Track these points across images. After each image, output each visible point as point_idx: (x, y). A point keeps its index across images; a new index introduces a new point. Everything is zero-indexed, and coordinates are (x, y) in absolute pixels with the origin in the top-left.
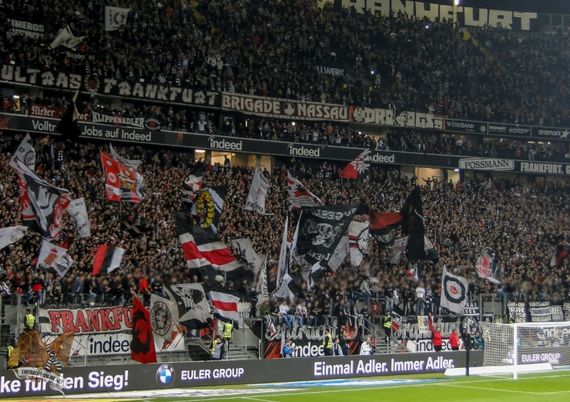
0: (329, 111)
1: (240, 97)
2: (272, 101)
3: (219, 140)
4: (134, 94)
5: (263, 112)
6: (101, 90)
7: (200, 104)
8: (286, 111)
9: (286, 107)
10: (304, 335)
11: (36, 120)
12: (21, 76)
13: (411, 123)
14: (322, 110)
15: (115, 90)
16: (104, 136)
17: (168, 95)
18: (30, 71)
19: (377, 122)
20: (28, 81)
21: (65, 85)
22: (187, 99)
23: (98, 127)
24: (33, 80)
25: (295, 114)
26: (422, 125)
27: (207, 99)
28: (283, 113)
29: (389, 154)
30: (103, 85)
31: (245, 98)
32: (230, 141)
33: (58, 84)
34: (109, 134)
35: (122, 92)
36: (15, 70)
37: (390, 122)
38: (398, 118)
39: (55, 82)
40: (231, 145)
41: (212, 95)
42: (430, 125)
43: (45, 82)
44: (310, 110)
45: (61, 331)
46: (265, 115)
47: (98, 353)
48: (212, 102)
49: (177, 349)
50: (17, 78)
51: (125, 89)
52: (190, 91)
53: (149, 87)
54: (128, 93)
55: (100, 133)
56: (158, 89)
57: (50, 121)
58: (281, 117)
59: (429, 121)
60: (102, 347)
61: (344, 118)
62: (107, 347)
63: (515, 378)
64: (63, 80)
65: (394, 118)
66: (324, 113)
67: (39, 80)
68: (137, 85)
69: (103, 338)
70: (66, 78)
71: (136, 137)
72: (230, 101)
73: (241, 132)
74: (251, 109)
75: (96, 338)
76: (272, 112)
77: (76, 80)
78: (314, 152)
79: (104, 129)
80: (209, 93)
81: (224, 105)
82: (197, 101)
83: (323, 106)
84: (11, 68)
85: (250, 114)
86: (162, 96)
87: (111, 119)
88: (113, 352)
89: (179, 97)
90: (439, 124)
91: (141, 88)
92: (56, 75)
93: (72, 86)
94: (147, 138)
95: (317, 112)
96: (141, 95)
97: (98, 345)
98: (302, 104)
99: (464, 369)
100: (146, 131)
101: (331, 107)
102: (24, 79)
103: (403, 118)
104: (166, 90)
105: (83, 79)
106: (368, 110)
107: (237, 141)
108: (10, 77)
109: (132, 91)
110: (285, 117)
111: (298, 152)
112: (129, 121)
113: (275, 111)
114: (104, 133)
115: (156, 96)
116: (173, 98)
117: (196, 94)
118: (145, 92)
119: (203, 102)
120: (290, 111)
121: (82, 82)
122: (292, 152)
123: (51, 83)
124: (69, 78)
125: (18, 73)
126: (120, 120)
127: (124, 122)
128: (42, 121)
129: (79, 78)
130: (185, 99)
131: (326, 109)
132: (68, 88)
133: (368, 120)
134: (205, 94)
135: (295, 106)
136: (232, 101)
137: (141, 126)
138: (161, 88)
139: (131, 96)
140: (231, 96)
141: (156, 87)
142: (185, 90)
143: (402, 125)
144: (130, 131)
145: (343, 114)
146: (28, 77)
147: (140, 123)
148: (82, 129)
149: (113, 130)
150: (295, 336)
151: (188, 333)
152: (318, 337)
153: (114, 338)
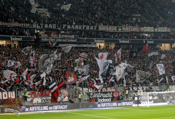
0: (133, 29)
1: (104, 27)
2: (114, 27)
3: (97, 40)
4: (72, 28)
5: (112, 30)
6: (62, 28)
7: (92, 29)
8: (119, 30)
9: (119, 28)
10: (102, 96)
11: (42, 38)
12: (39, 26)
13: (159, 31)
14: (130, 29)
15: (66, 27)
16: (62, 41)
17: (82, 28)
18: (41, 24)
19: (148, 31)
20: (40, 27)
21: (51, 27)
22: (88, 28)
23: (60, 39)
24: (42, 27)
25: (122, 30)
26: (163, 31)
27: (94, 28)
28: (118, 30)
29: (152, 41)
30: (62, 26)
31: (106, 27)
32: (101, 40)
33: (49, 27)
34: (64, 40)
35: (68, 28)
36: (37, 24)
37: (152, 31)
38: (155, 29)
39: (48, 27)
40: (101, 41)
41: (96, 27)
42: (166, 31)
43: (45, 27)
44: (126, 29)
45: (33, 97)
46: (112, 31)
47: (43, 102)
48: (95, 29)
49: (66, 101)
50: (37, 27)
51: (69, 27)
52: (89, 26)
53: (76, 26)
54: (70, 28)
55: (61, 40)
56: (79, 26)
57: (46, 38)
58: (117, 31)
59: (165, 29)
60: (45, 100)
61: (138, 30)
62: (46, 100)
63: (148, 107)
64: (50, 26)
65: (154, 29)
66: (131, 29)
67: (44, 26)
68: (73, 26)
69: (44, 98)
70: (51, 26)
71: (72, 41)
72: (101, 28)
73: (104, 37)
74: (108, 30)
75: (43, 98)
76: (114, 30)
77: (54, 25)
78: (127, 41)
79: (62, 39)
80: (94, 26)
81: (99, 29)
82: (91, 29)
83: (131, 27)
84: (35, 24)
85: (107, 31)
86: (80, 28)
87: (64, 36)
88: (47, 102)
89: (85, 28)
90: (169, 30)
91: (74, 26)
92: (48, 25)
93: (53, 27)
94: (75, 41)
95: (129, 29)
96: (74, 28)
97: (43, 100)
98: (124, 27)
99: (137, 105)
100: (75, 39)
101: (133, 28)
102: (39, 27)
103: (157, 29)
104: (81, 26)
105: (56, 25)
106: (145, 28)
107: (103, 40)
108: (35, 26)
109: (71, 27)
110: (118, 31)
111: (122, 42)
112: (70, 36)
113: (115, 30)
114: (62, 40)
115: (78, 28)
116: (83, 28)
117: (91, 27)
118: (75, 27)
119: (93, 29)
120: (120, 29)
121: (56, 26)
122: (120, 42)
123: (47, 27)
124: (52, 25)
125: (37, 25)
126: (67, 36)
127: (68, 37)
128: (44, 38)
129: (55, 25)
130: (87, 28)
131: (131, 28)
132: (52, 28)
133: (145, 31)
134: (93, 27)
135: (122, 28)
136: (102, 28)
137: (73, 37)
138: (80, 26)
139: (71, 29)
140: (101, 27)
141: (78, 26)
142: (87, 26)
143: (157, 31)
144: (70, 39)
145: (137, 29)
146: (40, 26)
147: (73, 36)
148: (56, 39)
149: (65, 39)
150: (99, 97)
151: (69, 97)
152: (106, 97)
153: (48, 98)
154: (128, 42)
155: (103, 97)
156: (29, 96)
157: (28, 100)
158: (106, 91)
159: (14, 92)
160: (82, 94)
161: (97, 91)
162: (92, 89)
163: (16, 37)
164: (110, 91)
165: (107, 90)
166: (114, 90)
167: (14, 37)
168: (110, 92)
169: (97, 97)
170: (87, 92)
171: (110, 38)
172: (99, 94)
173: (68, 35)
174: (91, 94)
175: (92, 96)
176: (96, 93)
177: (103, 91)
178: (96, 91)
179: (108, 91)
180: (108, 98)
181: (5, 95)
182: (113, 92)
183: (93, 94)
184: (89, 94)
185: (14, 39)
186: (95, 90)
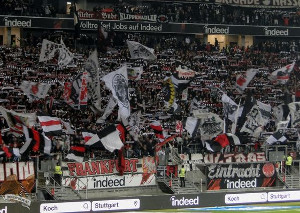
0: (297, 1)
3: (212, 27)
5: (247, 4)
8: (264, 2)
10: (236, 174)
16: (128, 29)
23: (123, 23)
25: (271, 4)
28: (261, 4)
32: (220, 27)
34: (131, 28)
40: (221, 30)
44: (282, 1)
45: (76, 175)
46: (248, 6)
47: (99, 187)
49: (151, 184)
55: (125, 27)
57: (90, 21)
58: (260, 6)
60: (102, 184)
62: (105, 184)
66: (293, 2)
69: (102, 178)
71: (150, 28)
73: (228, 21)
74: (238, 2)
75: (98, 179)
76: (253, 4)
78: (284, 32)
79: (128, 25)
81: (217, 1)
85: (237, 6)
87: (133, 17)
88: (108, 187)
94: (159, 29)
95: (287, 2)
97: (99, 183)
100: (157, 24)
107: (225, 28)
110: (263, 6)
111: (271, 33)
112: (146, 18)
113: (256, 3)
114: (128, 27)
120: (267, 2)
122: (267, 33)
126: (139, 17)
127: (142, 18)
128: (85, 22)
137: (155, 21)
144: (147, 25)
147: (154, 18)
148: (112, 25)
149: (135, 24)
150: (229, 175)
151: (158, 174)
152: (246, 175)
153: (109, 178)
154: (286, 33)
155: (239, 176)
156: (66, 173)
157: (63, 182)
158: (244, 161)
159: (31, 164)
160: (188, 169)
161: (225, 161)
162: (211, 156)
163: (18, 19)
164: (255, 160)
165: (246, 159)
166: (264, 160)
167: (12, 19)
168: (255, 165)
169: (225, 176)
170: (201, 163)
171: (242, 22)
172: (230, 168)
173: (142, 14)
174: (211, 169)
175: (212, 174)
176: (223, 166)
177: (238, 161)
178: (222, 162)
179: (249, 161)
180: (251, 179)
181: (11, 170)
182: (262, 165)
183: (216, 169)
184: (204, 169)
185: (12, 23)
186: (220, 160)
